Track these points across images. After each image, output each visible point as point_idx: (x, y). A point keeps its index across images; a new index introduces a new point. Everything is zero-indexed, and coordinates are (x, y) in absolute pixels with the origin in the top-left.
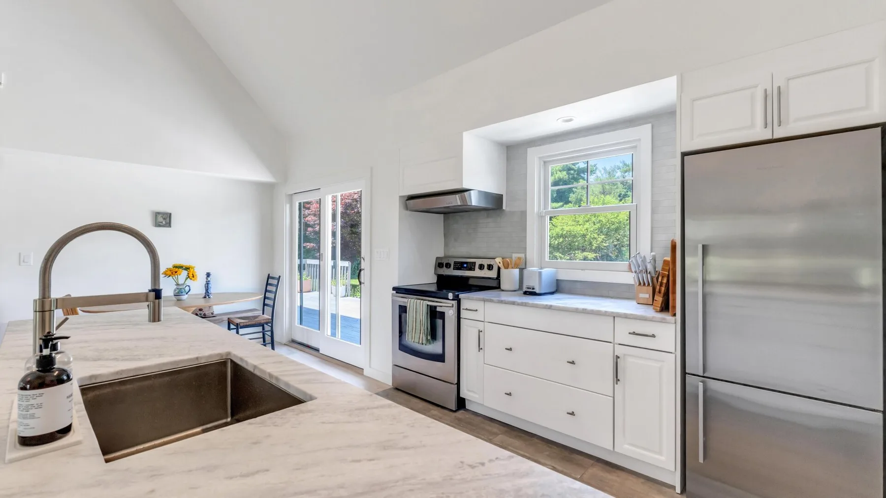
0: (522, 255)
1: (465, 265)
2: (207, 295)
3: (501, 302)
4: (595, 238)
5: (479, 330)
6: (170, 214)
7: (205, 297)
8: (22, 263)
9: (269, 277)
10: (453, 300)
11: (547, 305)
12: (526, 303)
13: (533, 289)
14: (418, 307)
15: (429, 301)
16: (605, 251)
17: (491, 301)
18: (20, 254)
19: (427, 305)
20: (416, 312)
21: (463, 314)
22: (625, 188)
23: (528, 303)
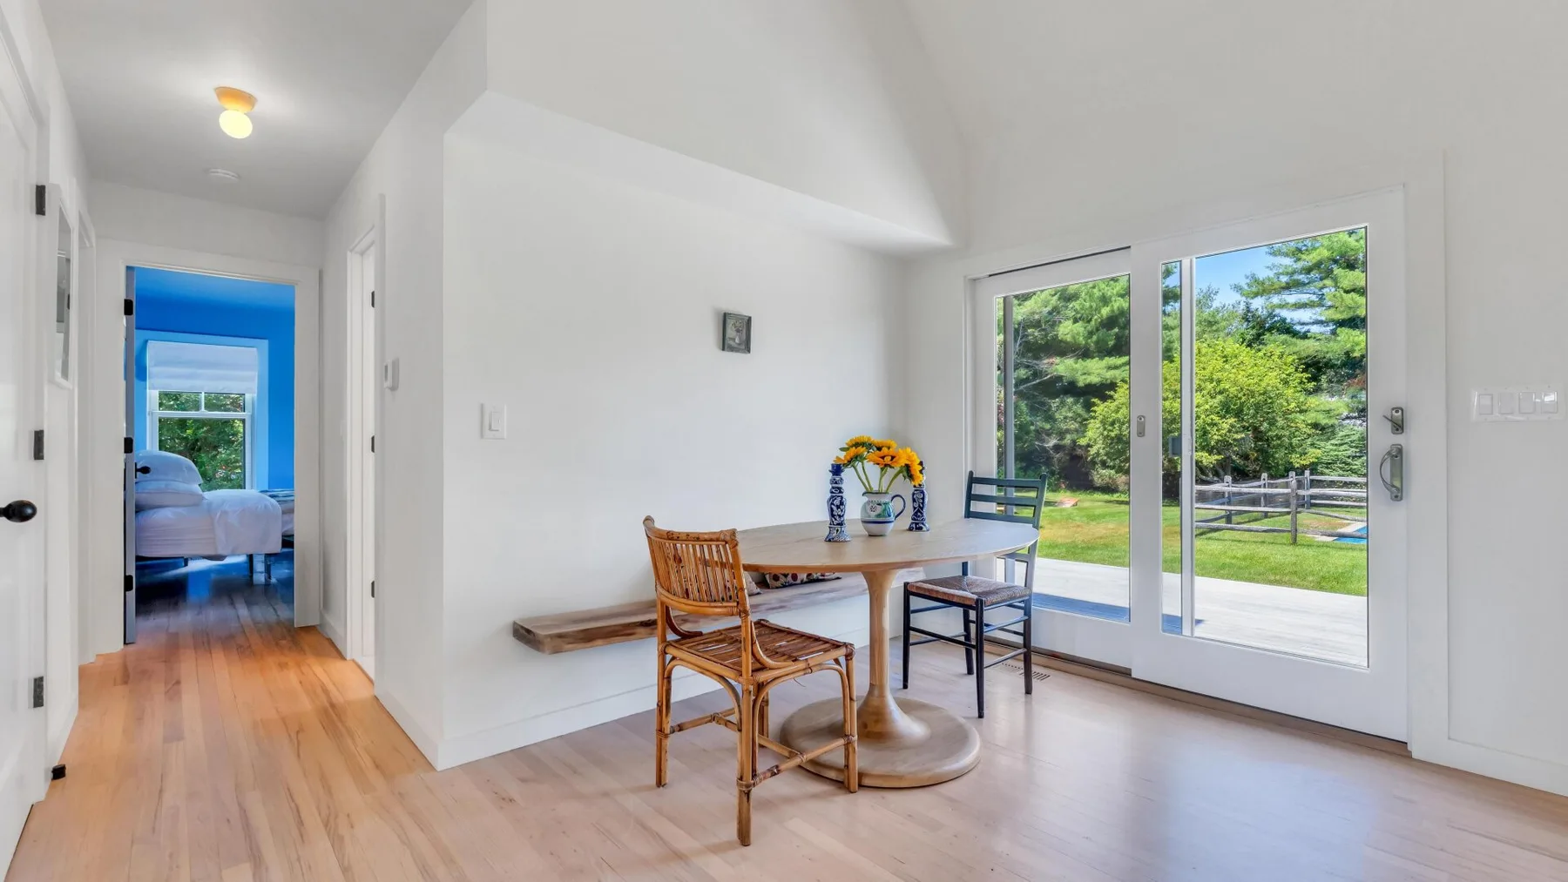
2: (918, 521)
4: (1215, 424)
6: (750, 318)
7: (912, 529)
8: (487, 432)
9: (973, 480)
16: (1236, 448)
18: (482, 406)
22: (1253, 328)
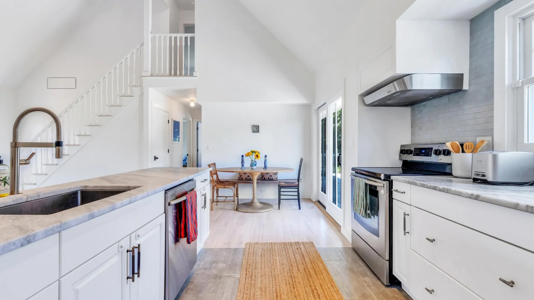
0: (489, 138)
1: (423, 151)
2: (265, 167)
3: (423, 186)
5: (405, 213)
6: (259, 126)
7: (264, 168)
8: (208, 149)
10: (384, 180)
11: (472, 194)
12: (447, 189)
13: (484, 176)
14: (360, 184)
15: (368, 180)
17: (415, 184)
18: (207, 145)
19: (366, 184)
20: (359, 188)
21: (395, 195)
23: (450, 189)
